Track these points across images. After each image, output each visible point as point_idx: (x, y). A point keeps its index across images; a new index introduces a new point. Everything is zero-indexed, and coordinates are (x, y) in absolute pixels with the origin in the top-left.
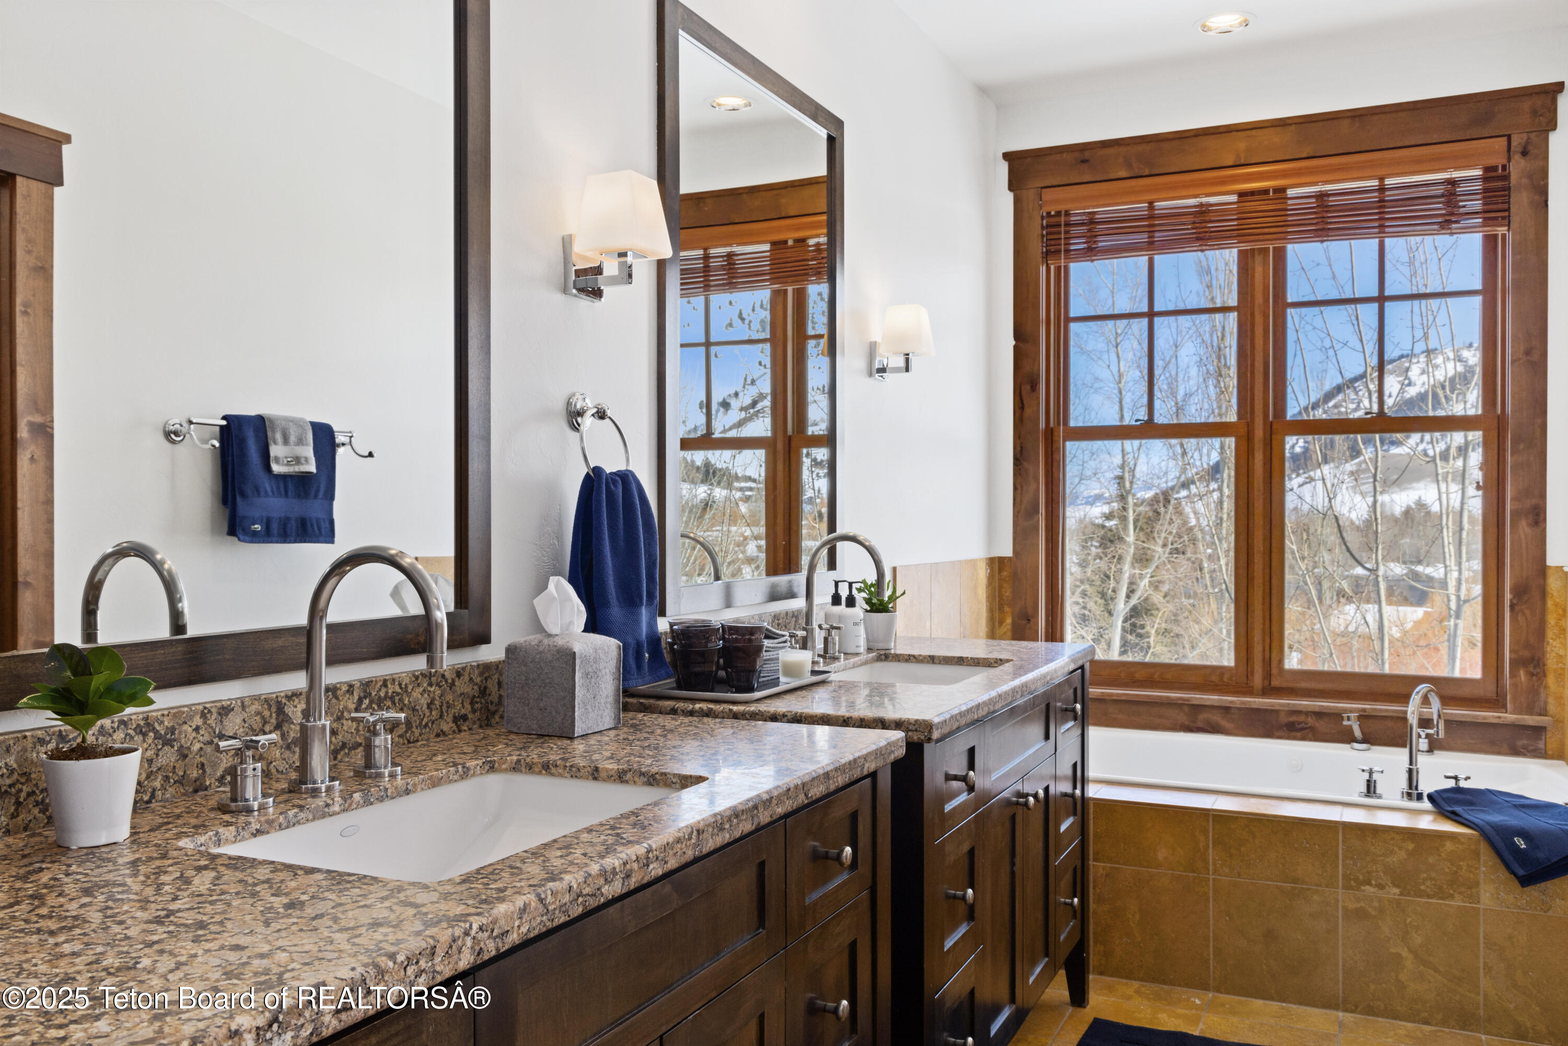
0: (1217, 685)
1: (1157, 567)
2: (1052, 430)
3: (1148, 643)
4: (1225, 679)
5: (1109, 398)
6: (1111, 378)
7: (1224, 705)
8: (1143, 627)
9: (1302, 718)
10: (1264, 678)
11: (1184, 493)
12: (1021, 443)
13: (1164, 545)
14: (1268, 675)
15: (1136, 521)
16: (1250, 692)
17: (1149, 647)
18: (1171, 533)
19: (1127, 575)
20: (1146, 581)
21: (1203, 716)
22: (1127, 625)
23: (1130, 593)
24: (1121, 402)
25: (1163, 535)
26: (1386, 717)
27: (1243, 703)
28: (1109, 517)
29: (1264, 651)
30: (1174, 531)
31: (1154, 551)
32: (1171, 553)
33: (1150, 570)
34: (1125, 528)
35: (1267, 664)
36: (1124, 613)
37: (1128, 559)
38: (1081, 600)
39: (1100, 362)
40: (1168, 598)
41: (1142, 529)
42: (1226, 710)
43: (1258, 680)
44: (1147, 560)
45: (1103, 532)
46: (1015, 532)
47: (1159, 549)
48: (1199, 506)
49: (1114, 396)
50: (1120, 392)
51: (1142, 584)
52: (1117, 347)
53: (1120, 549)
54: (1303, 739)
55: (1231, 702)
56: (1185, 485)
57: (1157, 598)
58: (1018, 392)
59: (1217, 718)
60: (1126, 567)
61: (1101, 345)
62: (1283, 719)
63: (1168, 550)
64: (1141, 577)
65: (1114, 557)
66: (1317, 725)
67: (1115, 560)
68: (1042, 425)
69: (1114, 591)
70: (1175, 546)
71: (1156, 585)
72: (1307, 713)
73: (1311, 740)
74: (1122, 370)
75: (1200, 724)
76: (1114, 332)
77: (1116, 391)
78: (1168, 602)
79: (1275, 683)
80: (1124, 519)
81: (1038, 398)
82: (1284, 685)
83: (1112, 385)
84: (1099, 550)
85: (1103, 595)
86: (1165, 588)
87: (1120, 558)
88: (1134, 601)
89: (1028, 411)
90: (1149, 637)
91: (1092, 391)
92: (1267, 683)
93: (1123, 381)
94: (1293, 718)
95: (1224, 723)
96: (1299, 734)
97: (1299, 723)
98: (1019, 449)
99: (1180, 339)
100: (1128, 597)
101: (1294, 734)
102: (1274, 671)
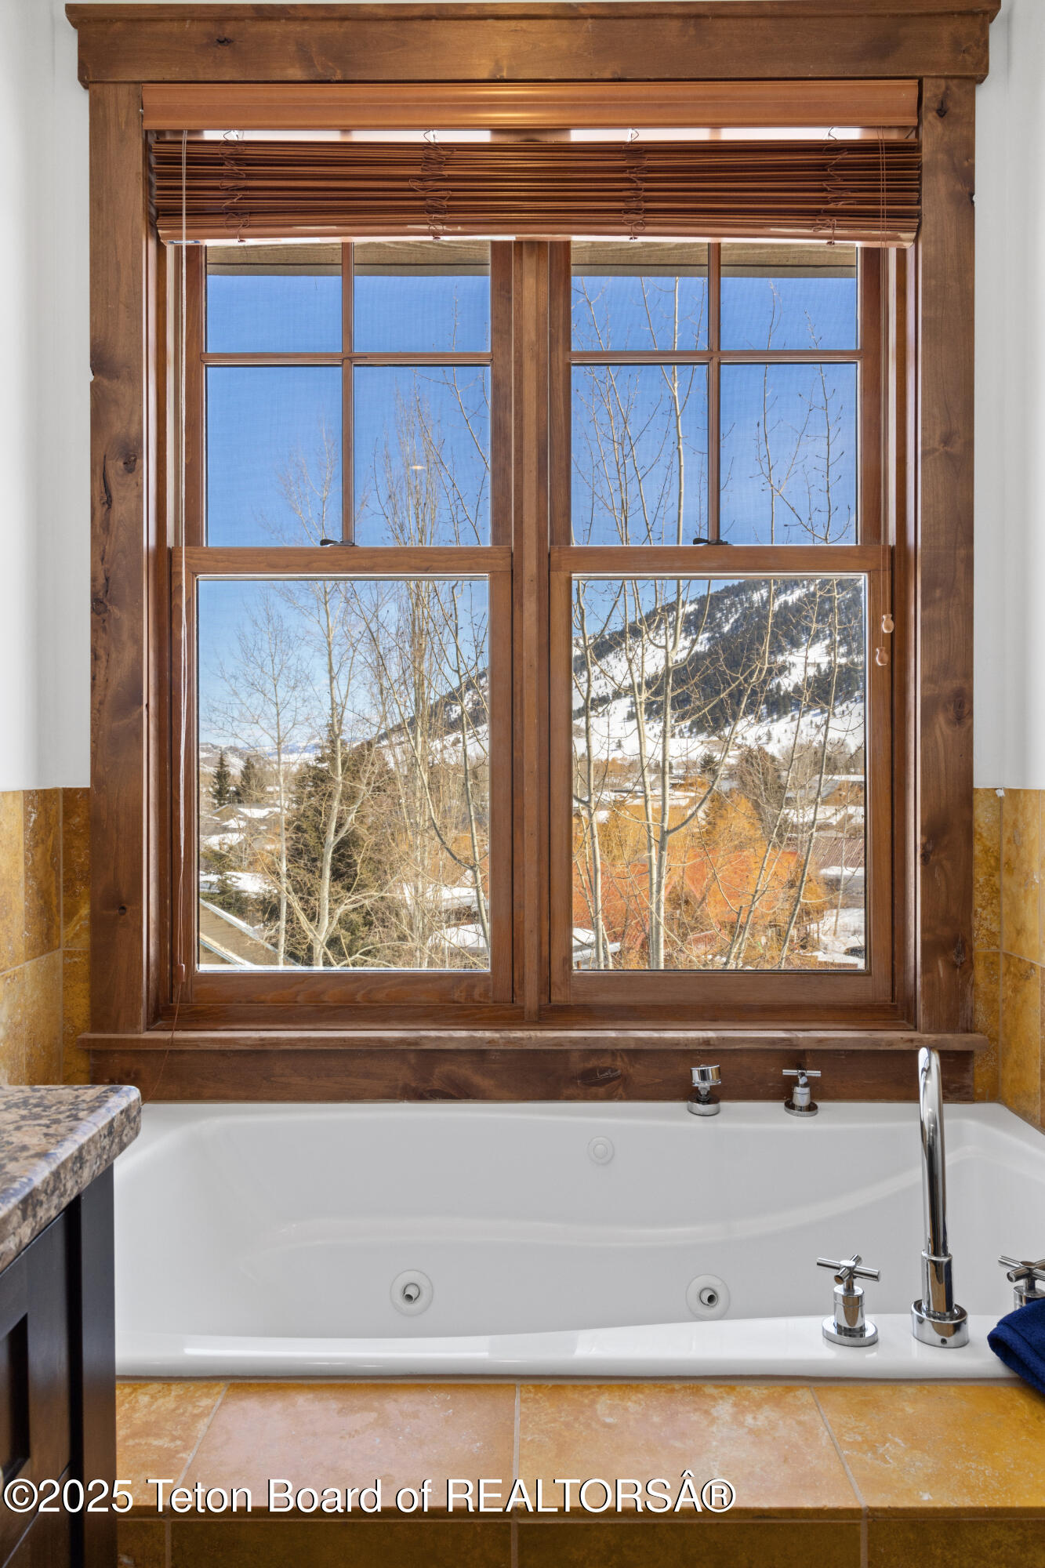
0: (463, 1008)
1: (362, 803)
2: (170, 552)
3: (356, 871)
4: (477, 993)
5: (319, 650)
6: (321, 632)
7: (475, 1047)
8: (350, 856)
9: (607, 1062)
10: (541, 992)
11: (385, 743)
12: (106, 571)
13: (368, 784)
14: (546, 986)
15: (343, 764)
16: (517, 1019)
17: (356, 875)
18: (374, 772)
19: (336, 811)
20: (353, 816)
21: (444, 1068)
22: (336, 855)
23: (340, 826)
24: (330, 655)
25: (367, 775)
26: (740, 1050)
27: (509, 1041)
28: (321, 760)
29: (540, 944)
30: (376, 771)
31: (359, 789)
32: (374, 791)
33: (356, 806)
34: (335, 768)
35: (545, 964)
36: (333, 845)
37: (338, 796)
38: (294, 836)
39: (311, 617)
40: (371, 831)
41: (348, 769)
42: (479, 1055)
43: (531, 998)
44: (354, 797)
45: (314, 772)
46: (95, 741)
47: (364, 788)
48: (398, 750)
49: (324, 649)
50: (329, 644)
51: (349, 819)
52: (326, 604)
53: (330, 786)
54: (609, 1097)
55: (491, 1041)
56: (385, 736)
57: (362, 831)
58: (99, 471)
59: (464, 1071)
60: (336, 804)
61: (312, 602)
62: (577, 1065)
63: (371, 789)
64: (349, 812)
65: (324, 795)
66: (631, 1071)
67: (326, 798)
68: (149, 539)
69: (325, 825)
70: (377, 784)
71: (361, 819)
72: (614, 1053)
73: (621, 1099)
74: (330, 625)
75: (436, 1084)
76: (323, 590)
77: (326, 645)
78: (371, 834)
79: (558, 997)
80: (333, 760)
81: (139, 485)
82: (572, 1000)
83: (322, 639)
84: (313, 789)
85: (317, 829)
86: (370, 820)
87: (330, 795)
88: (342, 835)
89: (120, 509)
90: (356, 866)
91: (304, 642)
92: (545, 1000)
93: (331, 636)
94: (592, 1063)
95: (479, 1080)
96: (602, 1090)
97: (603, 1070)
98: (101, 580)
99: (380, 599)
100: (337, 831)
101: (594, 1089)
102: (557, 977)
